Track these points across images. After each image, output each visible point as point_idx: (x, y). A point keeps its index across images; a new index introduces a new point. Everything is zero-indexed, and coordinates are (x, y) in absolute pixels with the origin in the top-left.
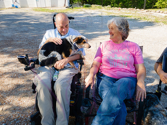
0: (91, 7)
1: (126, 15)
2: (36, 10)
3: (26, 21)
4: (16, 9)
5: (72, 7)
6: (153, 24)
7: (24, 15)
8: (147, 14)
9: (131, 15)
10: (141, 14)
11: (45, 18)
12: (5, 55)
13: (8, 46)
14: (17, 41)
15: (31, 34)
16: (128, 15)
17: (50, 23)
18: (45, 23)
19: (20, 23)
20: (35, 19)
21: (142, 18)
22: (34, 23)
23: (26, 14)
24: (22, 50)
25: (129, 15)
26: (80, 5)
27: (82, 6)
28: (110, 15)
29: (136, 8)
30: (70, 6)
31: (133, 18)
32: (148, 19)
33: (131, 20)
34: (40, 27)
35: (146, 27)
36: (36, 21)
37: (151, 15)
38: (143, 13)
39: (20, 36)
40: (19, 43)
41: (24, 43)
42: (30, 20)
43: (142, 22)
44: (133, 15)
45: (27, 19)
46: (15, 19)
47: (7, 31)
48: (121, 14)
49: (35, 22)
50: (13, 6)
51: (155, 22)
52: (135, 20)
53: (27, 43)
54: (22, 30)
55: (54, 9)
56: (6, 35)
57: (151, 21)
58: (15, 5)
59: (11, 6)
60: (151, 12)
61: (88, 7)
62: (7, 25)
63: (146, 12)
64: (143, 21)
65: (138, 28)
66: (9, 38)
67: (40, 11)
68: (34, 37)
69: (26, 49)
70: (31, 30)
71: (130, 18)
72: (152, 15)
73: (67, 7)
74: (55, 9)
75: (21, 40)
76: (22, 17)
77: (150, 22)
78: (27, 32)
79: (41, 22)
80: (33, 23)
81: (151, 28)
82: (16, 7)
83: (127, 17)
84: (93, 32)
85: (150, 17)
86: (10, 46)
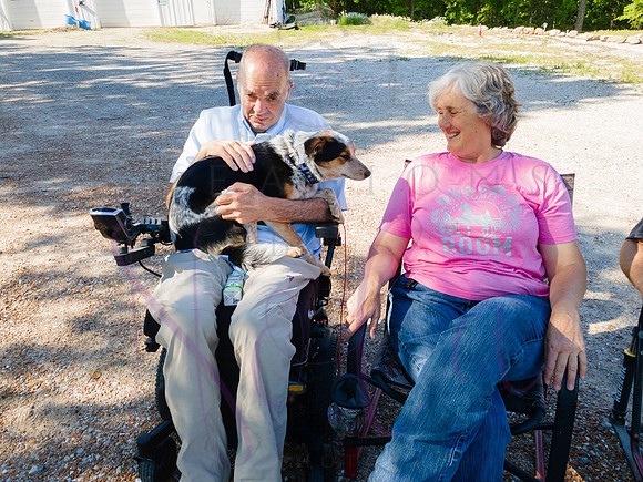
0: (370, 23)
1: (507, 54)
2: (157, 38)
3: (118, 80)
4: (81, 33)
5: (293, 25)
6: (613, 89)
7: (110, 55)
8: (589, 48)
9: (525, 54)
10: (567, 51)
11: (192, 65)
12: (42, 209)
13: (51, 172)
14: (87, 154)
15: (139, 127)
16: (516, 53)
17: (212, 86)
18: (193, 87)
19: (96, 88)
20: (154, 72)
21: (570, 65)
22: (150, 87)
23: (117, 52)
24: (106, 191)
25: (520, 53)
26: (326, 16)
27: (333, 22)
28: (445, 54)
29: (545, 25)
30: (288, 22)
31: (533, 65)
32: (593, 68)
33: (527, 73)
34: (171, 103)
35: (588, 100)
36: (158, 80)
37: (606, 53)
38: (576, 48)
39: (98, 138)
40: (95, 161)
41: (114, 161)
42: (134, 76)
43: (570, 80)
44: (534, 54)
45: (125, 71)
46: (80, 73)
47: (48, 117)
48: (486, 51)
49: (153, 81)
50: (71, 21)
51: (623, 82)
52: (542, 72)
53: (122, 163)
54: (104, 111)
55: (225, 31)
56: (44, 131)
57: (606, 78)
58: (79, 18)
59: (63, 23)
60: (606, 44)
61: (355, 22)
62: (48, 95)
63: (585, 42)
64: (575, 76)
65: (552, 106)
66: (57, 144)
67: (170, 40)
68: (149, 139)
69: (121, 185)
70: (140, 112)
71: (523, 66)
72: (612, 53)
73: (274, 26)
74: (230, 31)
75: (102, 150)
76: (103, 64)
77: (603, 81)
78: (121, 119)
79: (176, 81)
80: (144, 84)
81: (606, 104)
82: (84, 26)
83: (508, 62)
84: (376, 120)
85: (603, 62)
86: (60, 174)
